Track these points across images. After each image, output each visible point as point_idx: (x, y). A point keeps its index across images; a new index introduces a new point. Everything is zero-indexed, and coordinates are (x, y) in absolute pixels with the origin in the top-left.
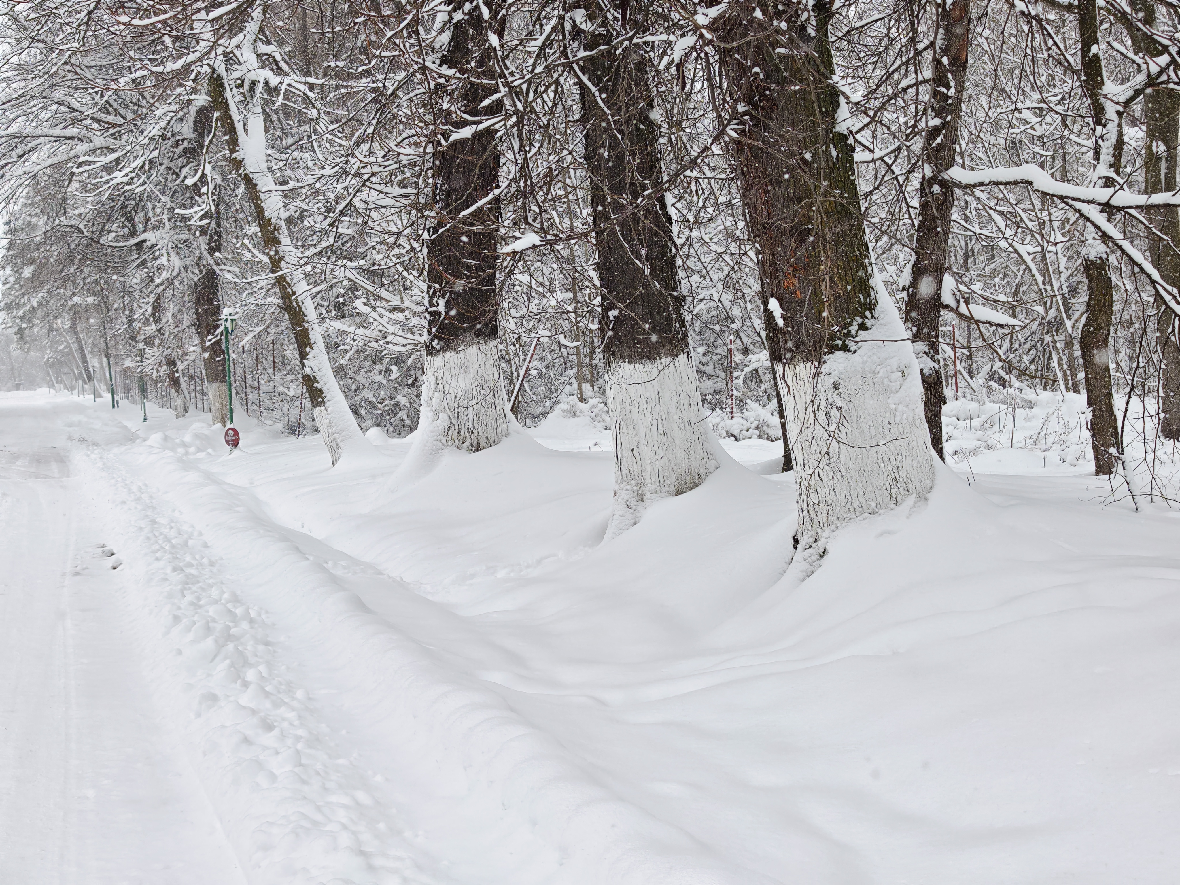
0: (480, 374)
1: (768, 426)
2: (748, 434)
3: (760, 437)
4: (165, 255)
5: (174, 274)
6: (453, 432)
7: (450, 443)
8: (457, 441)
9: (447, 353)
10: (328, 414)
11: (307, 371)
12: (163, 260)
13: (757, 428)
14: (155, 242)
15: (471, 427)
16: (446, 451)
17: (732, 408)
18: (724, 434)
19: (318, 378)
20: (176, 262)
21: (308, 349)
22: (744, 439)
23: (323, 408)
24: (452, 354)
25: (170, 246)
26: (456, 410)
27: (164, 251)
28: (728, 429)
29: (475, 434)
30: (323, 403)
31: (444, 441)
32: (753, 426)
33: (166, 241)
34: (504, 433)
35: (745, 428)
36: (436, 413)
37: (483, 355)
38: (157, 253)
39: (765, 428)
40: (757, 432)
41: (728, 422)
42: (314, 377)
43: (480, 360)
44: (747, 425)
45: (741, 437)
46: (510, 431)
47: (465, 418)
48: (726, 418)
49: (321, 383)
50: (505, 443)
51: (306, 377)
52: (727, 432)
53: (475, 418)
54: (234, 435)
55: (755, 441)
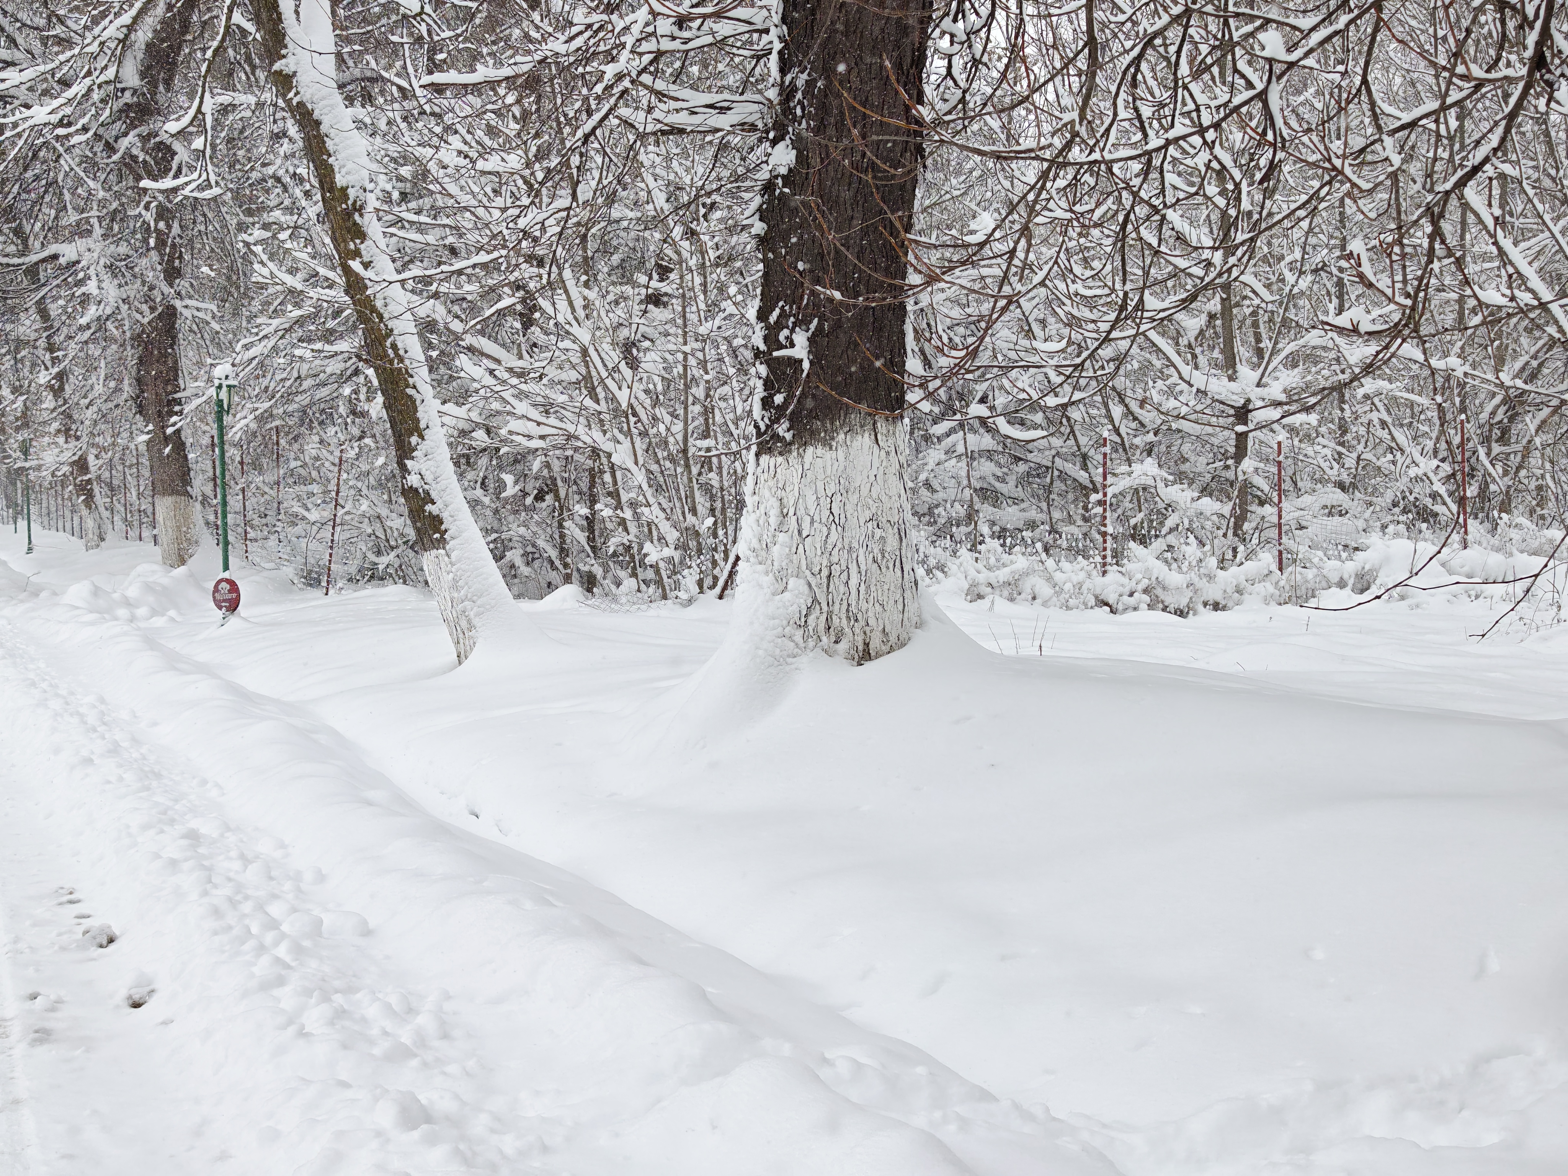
0: (875, 496)
1: (1164, 588)
2: (1132, 601)
3: (1150, 607)
4: (94, 278)
5: (108, 311)
6: (816, 620)
7: (811, 643)
8: (824, 639)
9: (810, 450)
10: (452, 564)
11: (413, 480)
12: (91, 287)
13: (1146, 591)
14: (74, 257)
15: (853, 608)
16: (804, 661)
17: (1104, 557)
18: (1092, 601)
19: (434, 495)
20: (112, 292)
21: (414, 440)
22: (1125, 610)
23: (442, 551)
24: (820, 450)
25: (102, 263)
26: (825, 573)
27: (92, 272)
28: (1098, 592)
29: (862, 623)
30: (441, 542)
31: (798, 638)
32: (1140, 587)
33: (96, 255)
34: (915, 619)
35: (1127, 591)
36: (781, 579)
37: (883, 453)
38: (81, 275)
39: (1159, 591)
40: (1146, 598)
41: (1099, 580)
42: (427, 493)
43: (876, 464)
44: (1130, 585)
45: (1120, 607)
46: (926, 616)
47: (842, 589)
48: (1095, 573)
49: (439, 503)
50: (920, 640)
51: (410, 493)
52: (1096, 597)
53: (863, 588)
54: (230, 591)
55: (1146, 616)
